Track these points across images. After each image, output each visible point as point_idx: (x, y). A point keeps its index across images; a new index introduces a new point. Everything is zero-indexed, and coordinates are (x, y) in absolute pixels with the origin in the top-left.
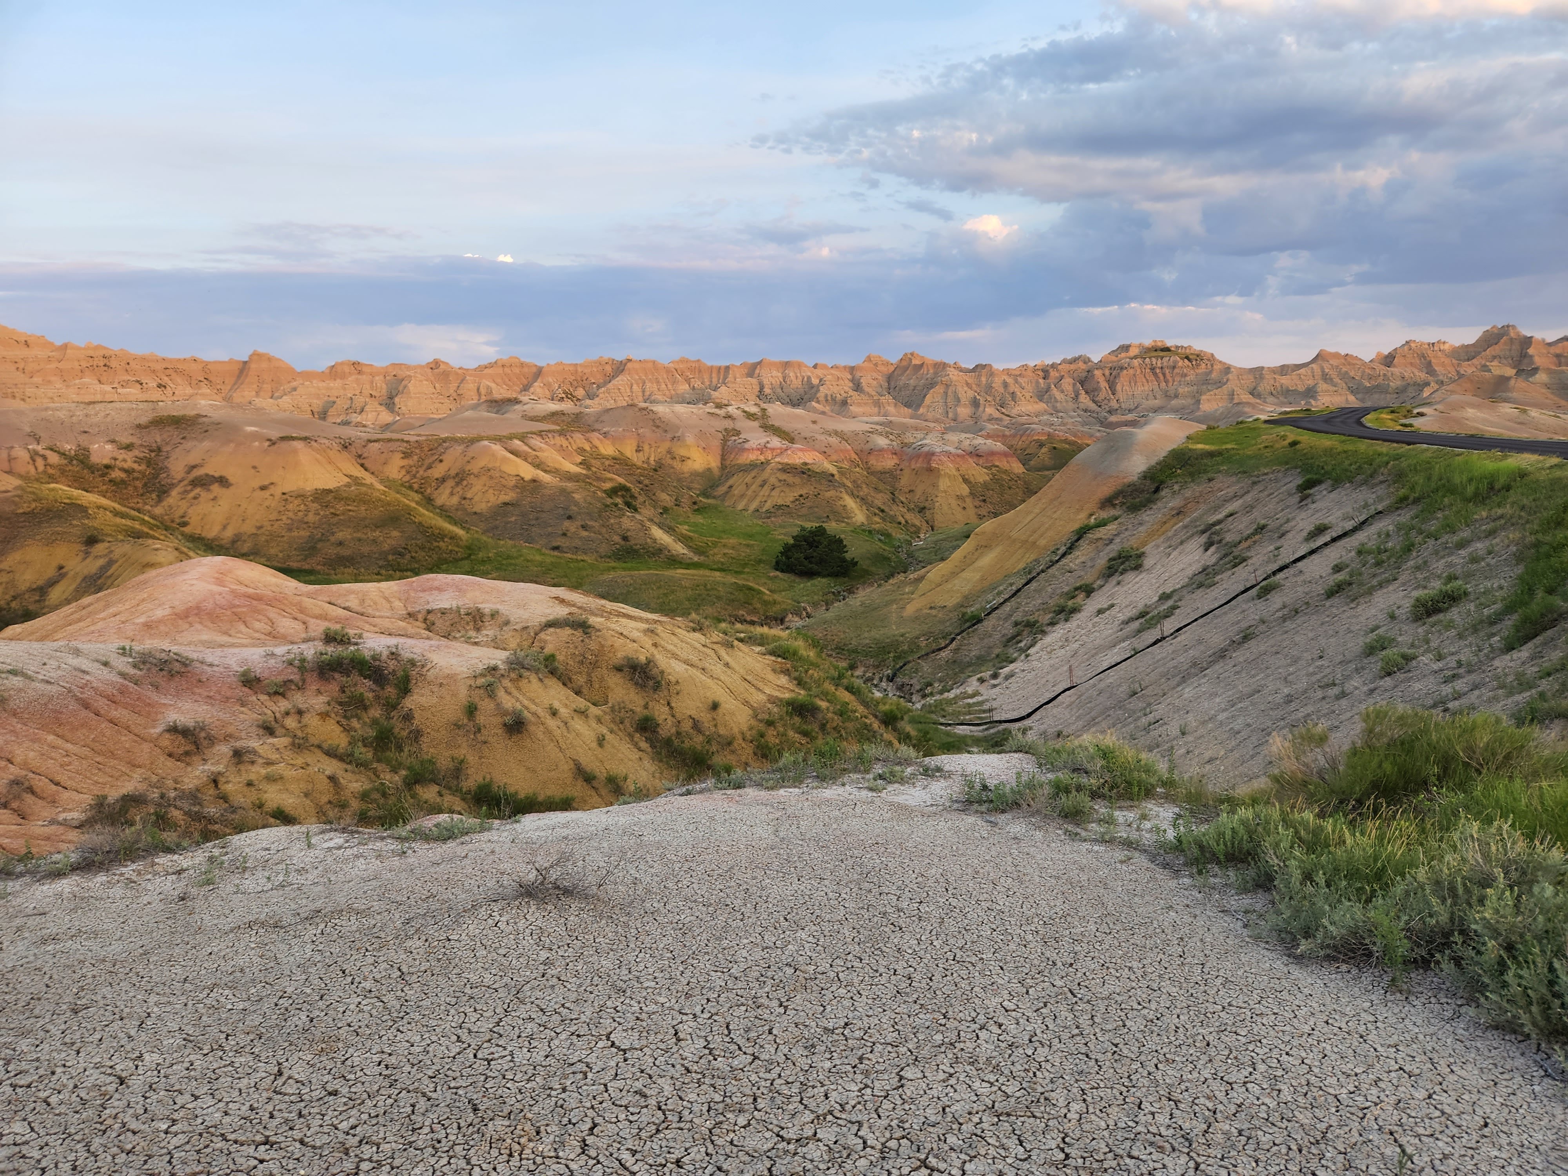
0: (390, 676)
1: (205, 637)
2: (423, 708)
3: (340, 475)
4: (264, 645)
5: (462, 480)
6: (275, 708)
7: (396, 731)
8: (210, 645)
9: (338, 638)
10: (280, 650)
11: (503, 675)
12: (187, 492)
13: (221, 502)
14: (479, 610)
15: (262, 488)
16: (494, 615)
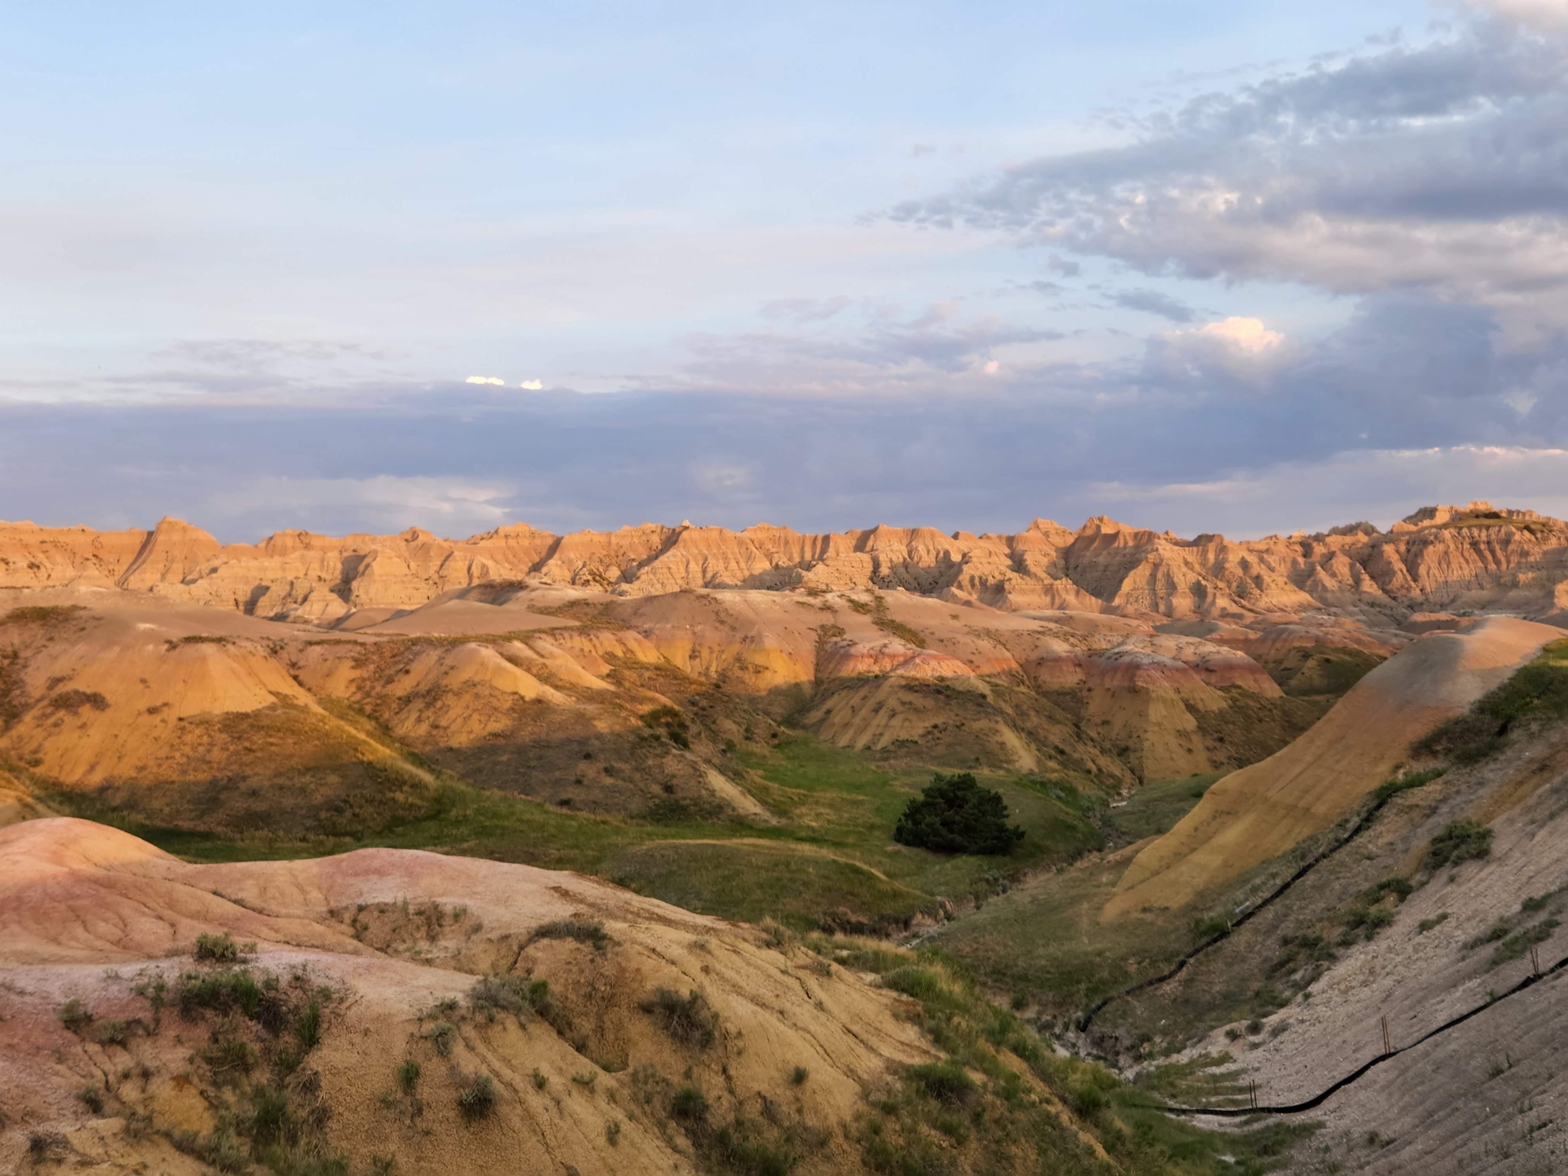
0: (291, 1017)
1: (21, 946)
2: (335, 1072)
3: (264, 692)
4: (108, 960)
5: (435, 699)
6: (108, 1067)
7: (290, 1108)
8: (27, 959)
9: (218, 951)
10: (128, 970)
11: (463, 1018)
12: (45, 716)
13: (91, 732)
14: (436, 907)
15: (152, 711)
16: (459, 915)
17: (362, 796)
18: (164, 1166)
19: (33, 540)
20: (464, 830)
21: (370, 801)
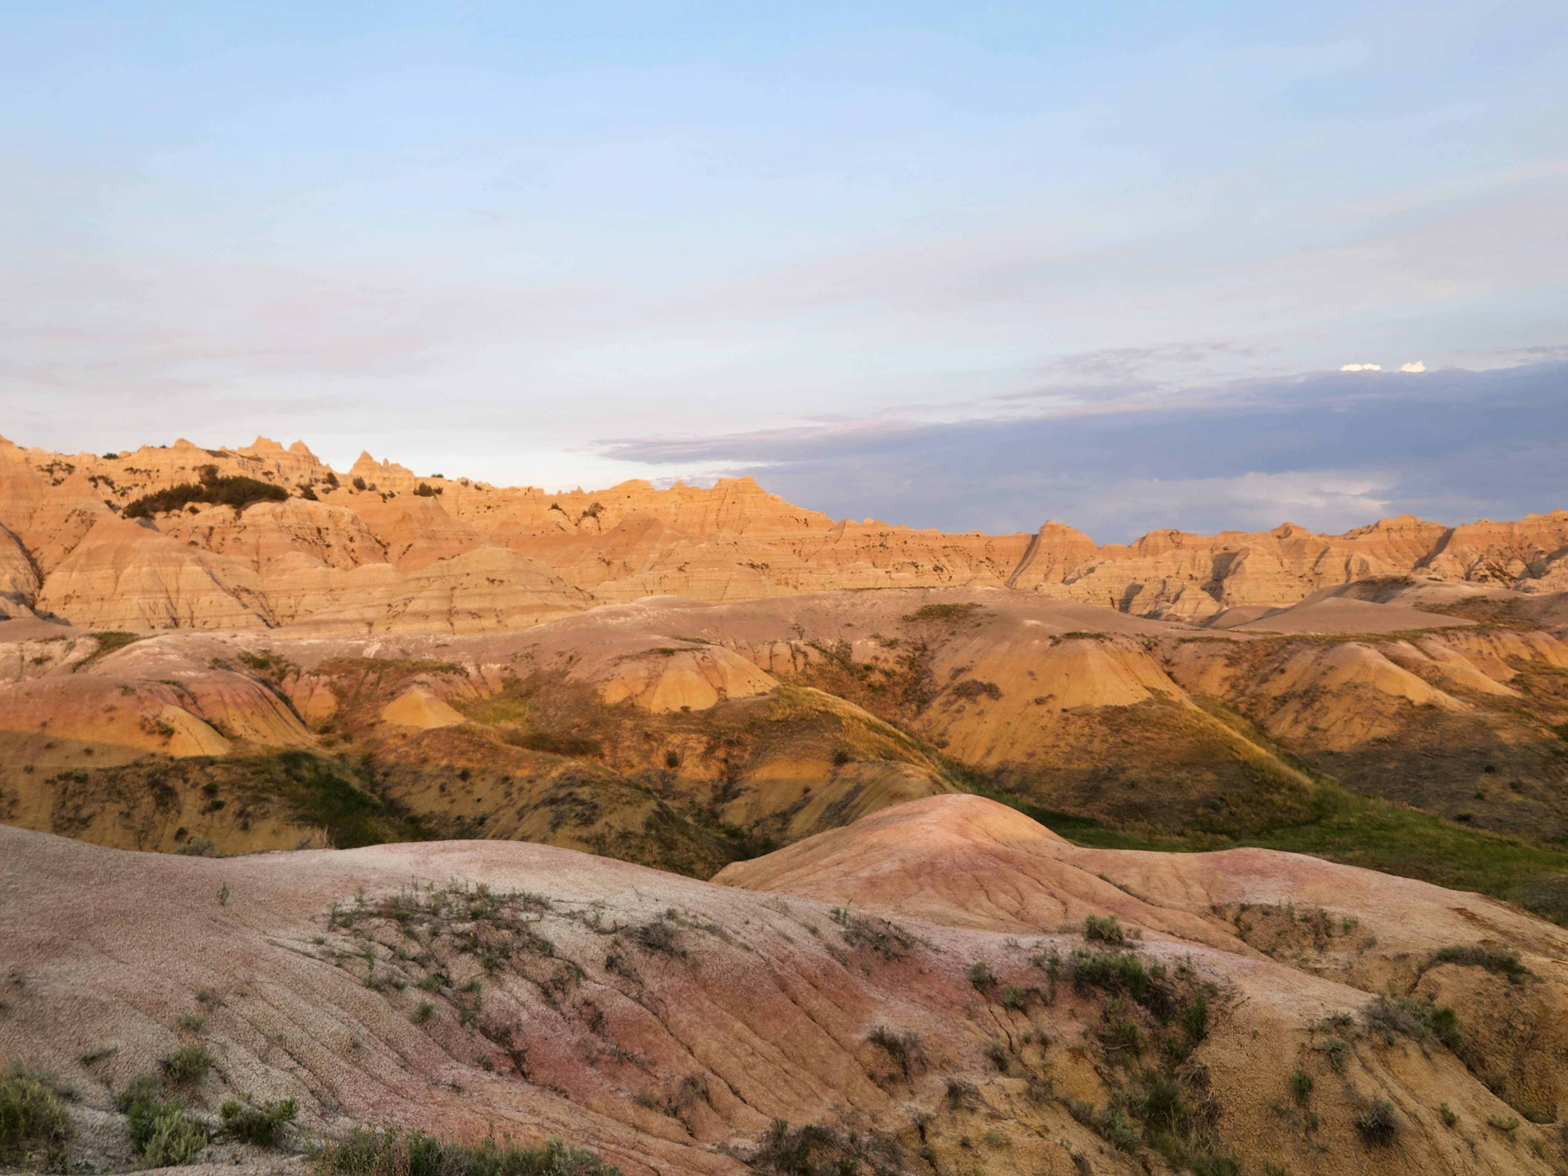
0: (1178, 1007)
1: (936, 908)
2: (1224, 1070)
3: (1140, 687)
4: (1008, 930)
5: (1313, 701)
6: (1011, 1029)
7: (1181, 1099)
8: (942, 920)
9: (1106, 933)
10: (1027, 941)
11: (1359, 1036)
12: (949, 703)
13: (987, 719)
14: (1324, 915)
15: (1039, 702)
16: (1349, 927)
17: (1239, 795)
18: (1063, 1133)
19: (936, 545)
20: (1348, 839)
21: (1247, 801)
